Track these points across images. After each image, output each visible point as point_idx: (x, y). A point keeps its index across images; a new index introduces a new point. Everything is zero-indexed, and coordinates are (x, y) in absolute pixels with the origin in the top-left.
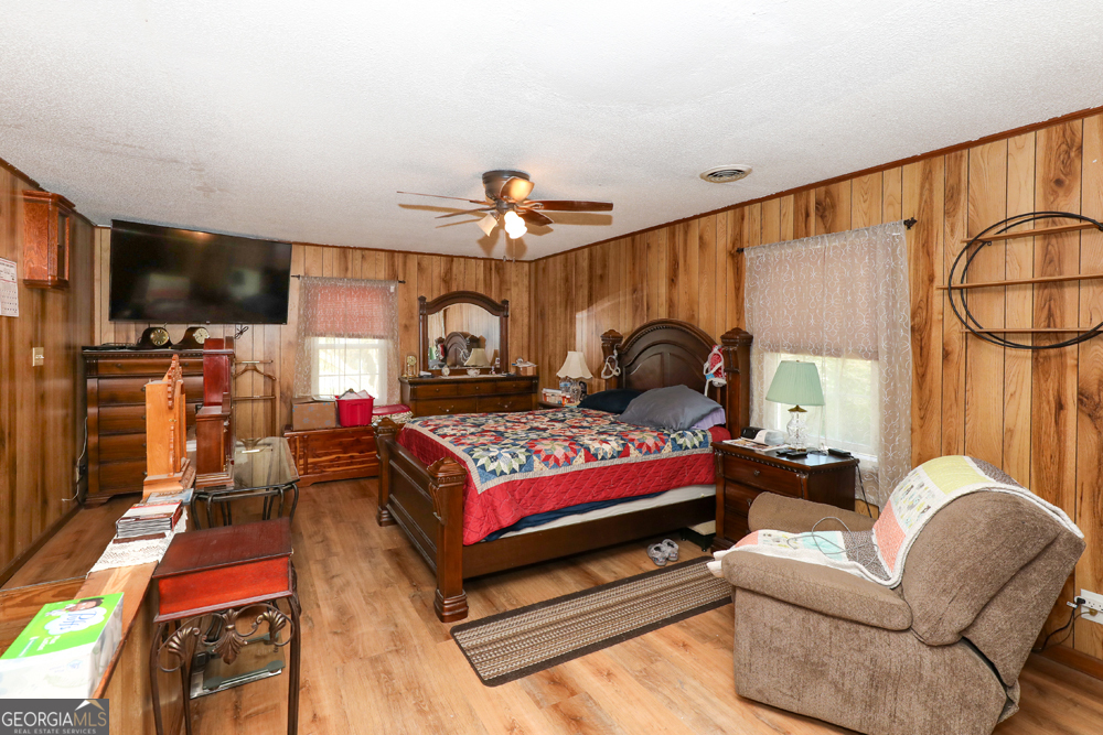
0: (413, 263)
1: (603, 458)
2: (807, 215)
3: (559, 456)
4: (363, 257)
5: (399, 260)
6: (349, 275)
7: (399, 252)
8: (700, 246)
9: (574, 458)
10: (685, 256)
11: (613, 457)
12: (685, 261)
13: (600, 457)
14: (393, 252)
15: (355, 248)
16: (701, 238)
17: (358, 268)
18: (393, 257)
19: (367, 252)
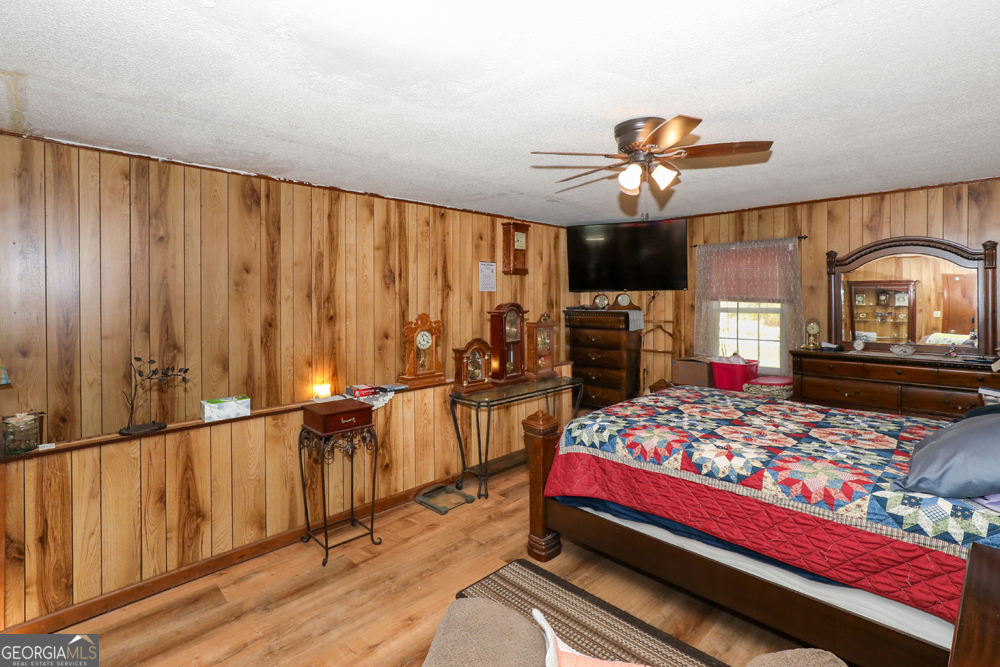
0: (821, 213)
1: (710, 475)
3: (647, 449)
4: (760, 217)
5: (802, 213)
6: (745, 237)
7: (802, 203)
9: (667, 458)
11: (727, 479)
13: (705, 471)
14: (794, 205)
15: (750, 210)
17: (754, 229)
18: (795, 210)
19: (763, 211)
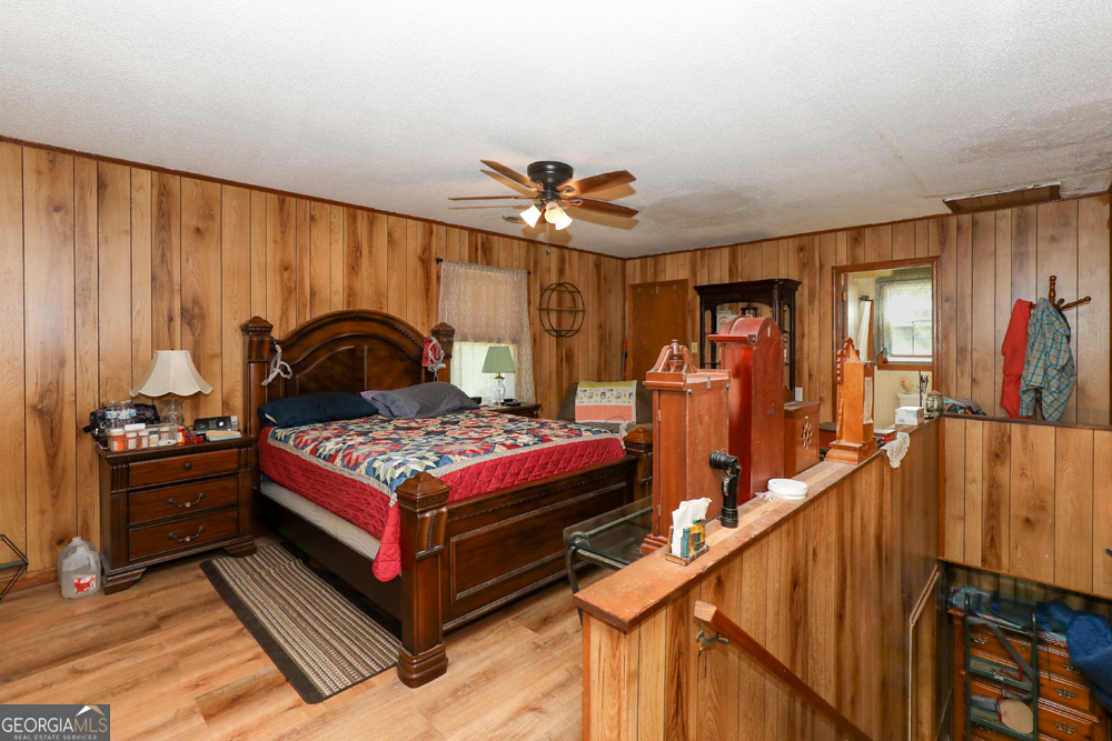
2: (477, 249)
8: (389, 243)
10: (370, 247)
12: (370, 252)
16: (390, 235)
